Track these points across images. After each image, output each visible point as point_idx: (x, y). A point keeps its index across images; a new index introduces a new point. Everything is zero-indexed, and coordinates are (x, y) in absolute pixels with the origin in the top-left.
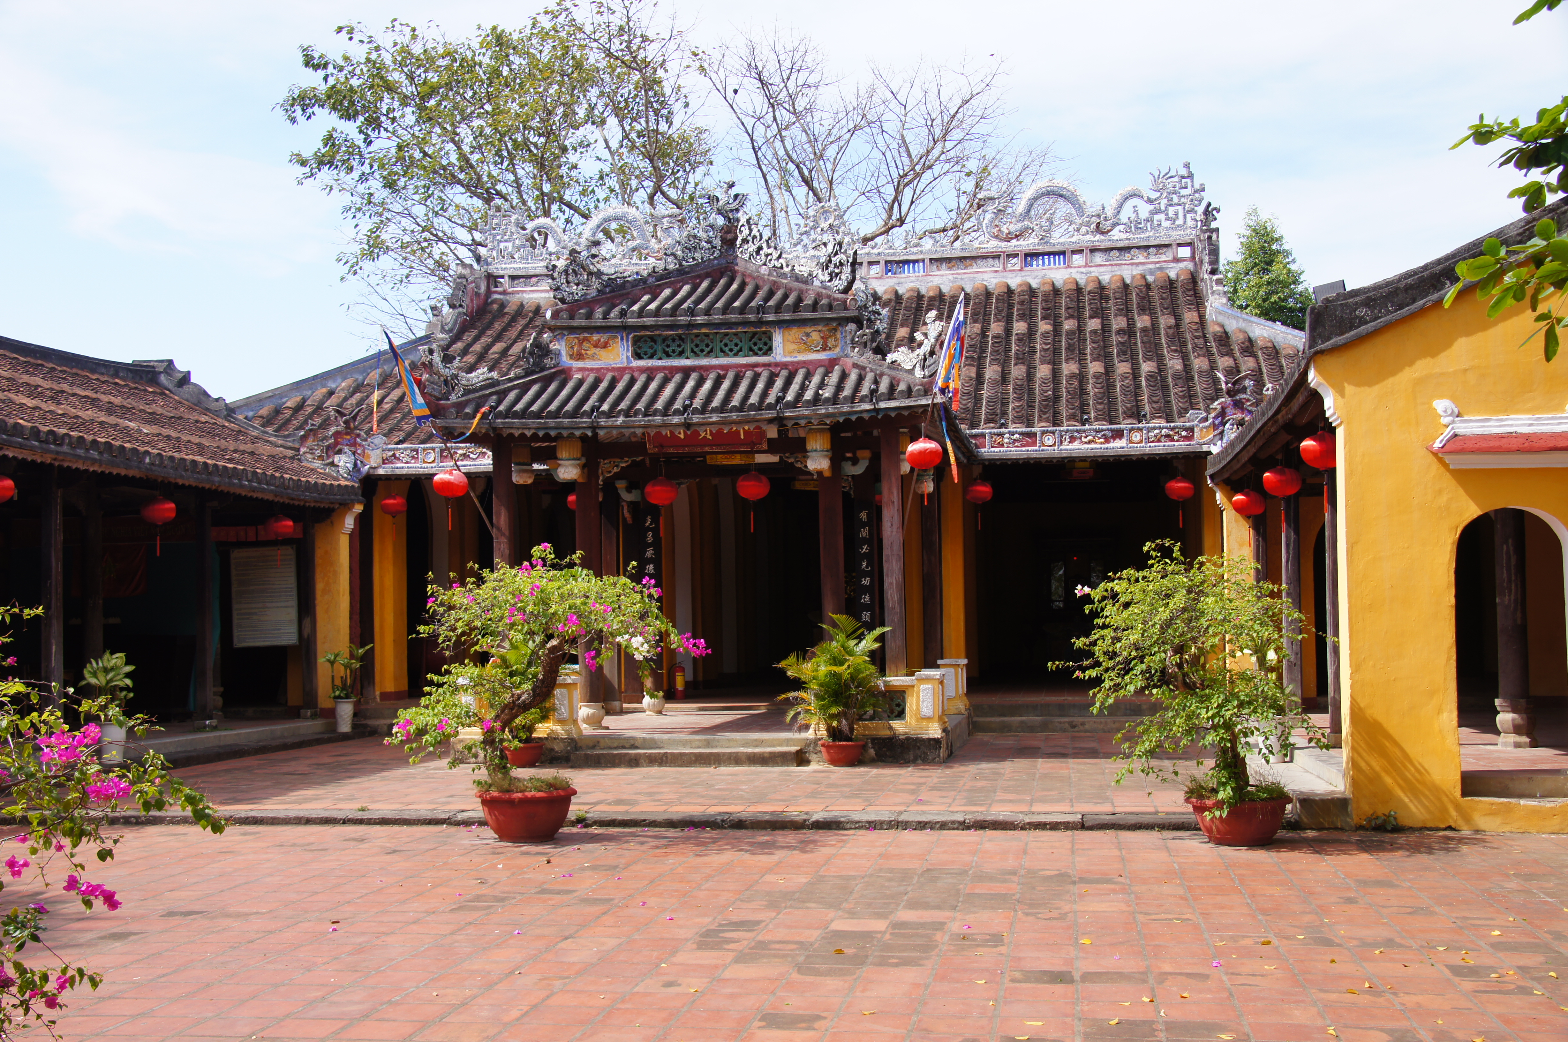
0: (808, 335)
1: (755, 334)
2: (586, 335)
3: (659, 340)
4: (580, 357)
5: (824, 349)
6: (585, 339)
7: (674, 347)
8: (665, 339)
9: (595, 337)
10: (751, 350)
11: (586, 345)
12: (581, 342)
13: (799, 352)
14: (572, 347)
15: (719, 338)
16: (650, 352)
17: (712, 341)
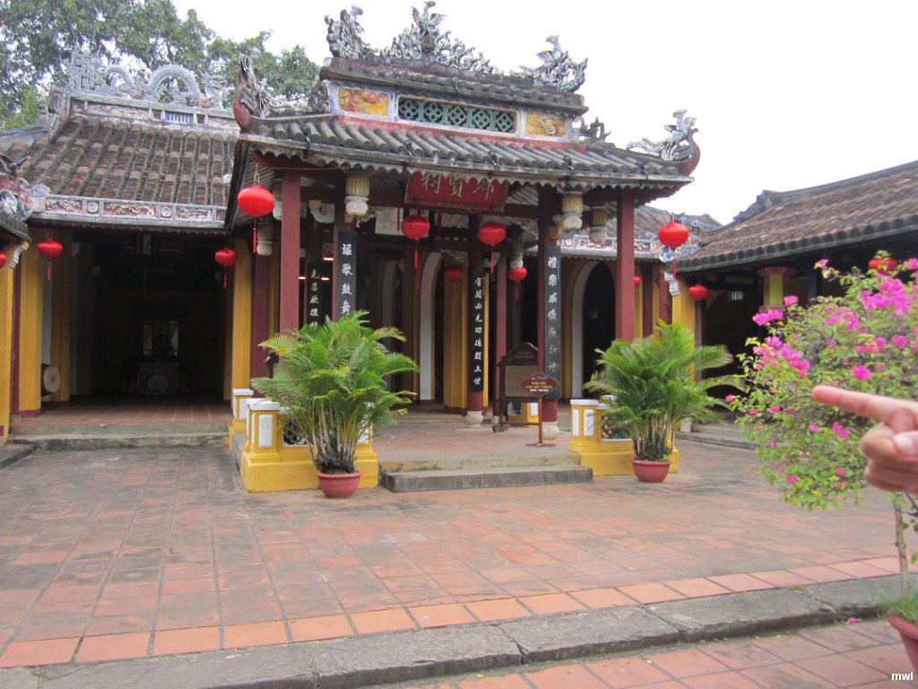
0: (544, 121)
1: (501, 113)
2: (358, 89)
3: (422, 105)
4: (351, 108)
5: (556, 135)
6: (356, 92)
7: (433, 113)
8: (427, 105)
9: (366, 93)
10: (497, 126)
11: (356, 98)
12: (352, 94)
13: (537, 134)
14: (344, 98)
15: (471, 111)
16: (412, 114)
17: (466, 113)
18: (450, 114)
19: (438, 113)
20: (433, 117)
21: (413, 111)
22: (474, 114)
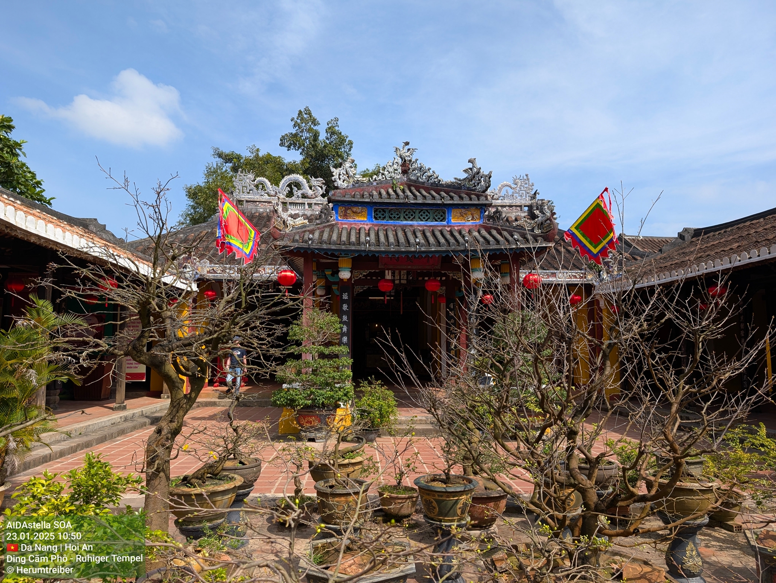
1: (437, 210)
4: (346, 217)
5: (472, 220)
7: (395, 215)
8: (390, 211)
10: (435, 219)
11: (349, 211)
12: (347, 209)
14: (342, 212)
15: (418, 211)
16: (382, 217)
17: (414, 213)
18: (404, 215)
19: (398, 215)
20: (394, 217)
21: (383, 215)
22: (419, 213)
